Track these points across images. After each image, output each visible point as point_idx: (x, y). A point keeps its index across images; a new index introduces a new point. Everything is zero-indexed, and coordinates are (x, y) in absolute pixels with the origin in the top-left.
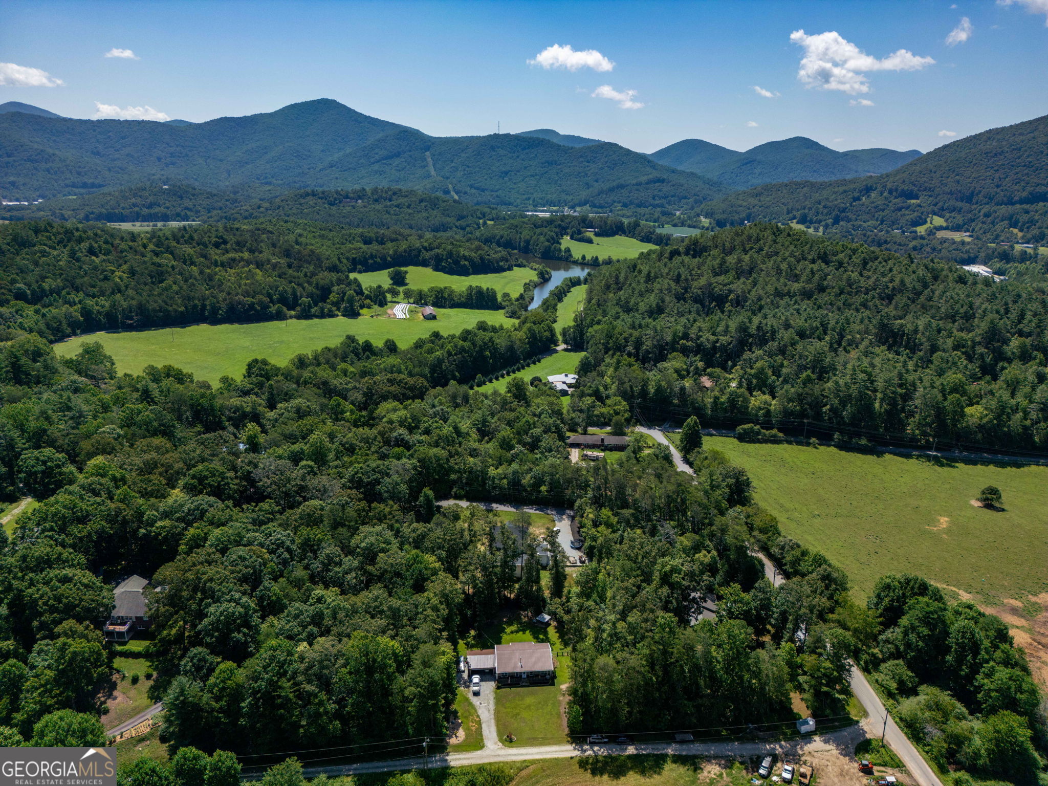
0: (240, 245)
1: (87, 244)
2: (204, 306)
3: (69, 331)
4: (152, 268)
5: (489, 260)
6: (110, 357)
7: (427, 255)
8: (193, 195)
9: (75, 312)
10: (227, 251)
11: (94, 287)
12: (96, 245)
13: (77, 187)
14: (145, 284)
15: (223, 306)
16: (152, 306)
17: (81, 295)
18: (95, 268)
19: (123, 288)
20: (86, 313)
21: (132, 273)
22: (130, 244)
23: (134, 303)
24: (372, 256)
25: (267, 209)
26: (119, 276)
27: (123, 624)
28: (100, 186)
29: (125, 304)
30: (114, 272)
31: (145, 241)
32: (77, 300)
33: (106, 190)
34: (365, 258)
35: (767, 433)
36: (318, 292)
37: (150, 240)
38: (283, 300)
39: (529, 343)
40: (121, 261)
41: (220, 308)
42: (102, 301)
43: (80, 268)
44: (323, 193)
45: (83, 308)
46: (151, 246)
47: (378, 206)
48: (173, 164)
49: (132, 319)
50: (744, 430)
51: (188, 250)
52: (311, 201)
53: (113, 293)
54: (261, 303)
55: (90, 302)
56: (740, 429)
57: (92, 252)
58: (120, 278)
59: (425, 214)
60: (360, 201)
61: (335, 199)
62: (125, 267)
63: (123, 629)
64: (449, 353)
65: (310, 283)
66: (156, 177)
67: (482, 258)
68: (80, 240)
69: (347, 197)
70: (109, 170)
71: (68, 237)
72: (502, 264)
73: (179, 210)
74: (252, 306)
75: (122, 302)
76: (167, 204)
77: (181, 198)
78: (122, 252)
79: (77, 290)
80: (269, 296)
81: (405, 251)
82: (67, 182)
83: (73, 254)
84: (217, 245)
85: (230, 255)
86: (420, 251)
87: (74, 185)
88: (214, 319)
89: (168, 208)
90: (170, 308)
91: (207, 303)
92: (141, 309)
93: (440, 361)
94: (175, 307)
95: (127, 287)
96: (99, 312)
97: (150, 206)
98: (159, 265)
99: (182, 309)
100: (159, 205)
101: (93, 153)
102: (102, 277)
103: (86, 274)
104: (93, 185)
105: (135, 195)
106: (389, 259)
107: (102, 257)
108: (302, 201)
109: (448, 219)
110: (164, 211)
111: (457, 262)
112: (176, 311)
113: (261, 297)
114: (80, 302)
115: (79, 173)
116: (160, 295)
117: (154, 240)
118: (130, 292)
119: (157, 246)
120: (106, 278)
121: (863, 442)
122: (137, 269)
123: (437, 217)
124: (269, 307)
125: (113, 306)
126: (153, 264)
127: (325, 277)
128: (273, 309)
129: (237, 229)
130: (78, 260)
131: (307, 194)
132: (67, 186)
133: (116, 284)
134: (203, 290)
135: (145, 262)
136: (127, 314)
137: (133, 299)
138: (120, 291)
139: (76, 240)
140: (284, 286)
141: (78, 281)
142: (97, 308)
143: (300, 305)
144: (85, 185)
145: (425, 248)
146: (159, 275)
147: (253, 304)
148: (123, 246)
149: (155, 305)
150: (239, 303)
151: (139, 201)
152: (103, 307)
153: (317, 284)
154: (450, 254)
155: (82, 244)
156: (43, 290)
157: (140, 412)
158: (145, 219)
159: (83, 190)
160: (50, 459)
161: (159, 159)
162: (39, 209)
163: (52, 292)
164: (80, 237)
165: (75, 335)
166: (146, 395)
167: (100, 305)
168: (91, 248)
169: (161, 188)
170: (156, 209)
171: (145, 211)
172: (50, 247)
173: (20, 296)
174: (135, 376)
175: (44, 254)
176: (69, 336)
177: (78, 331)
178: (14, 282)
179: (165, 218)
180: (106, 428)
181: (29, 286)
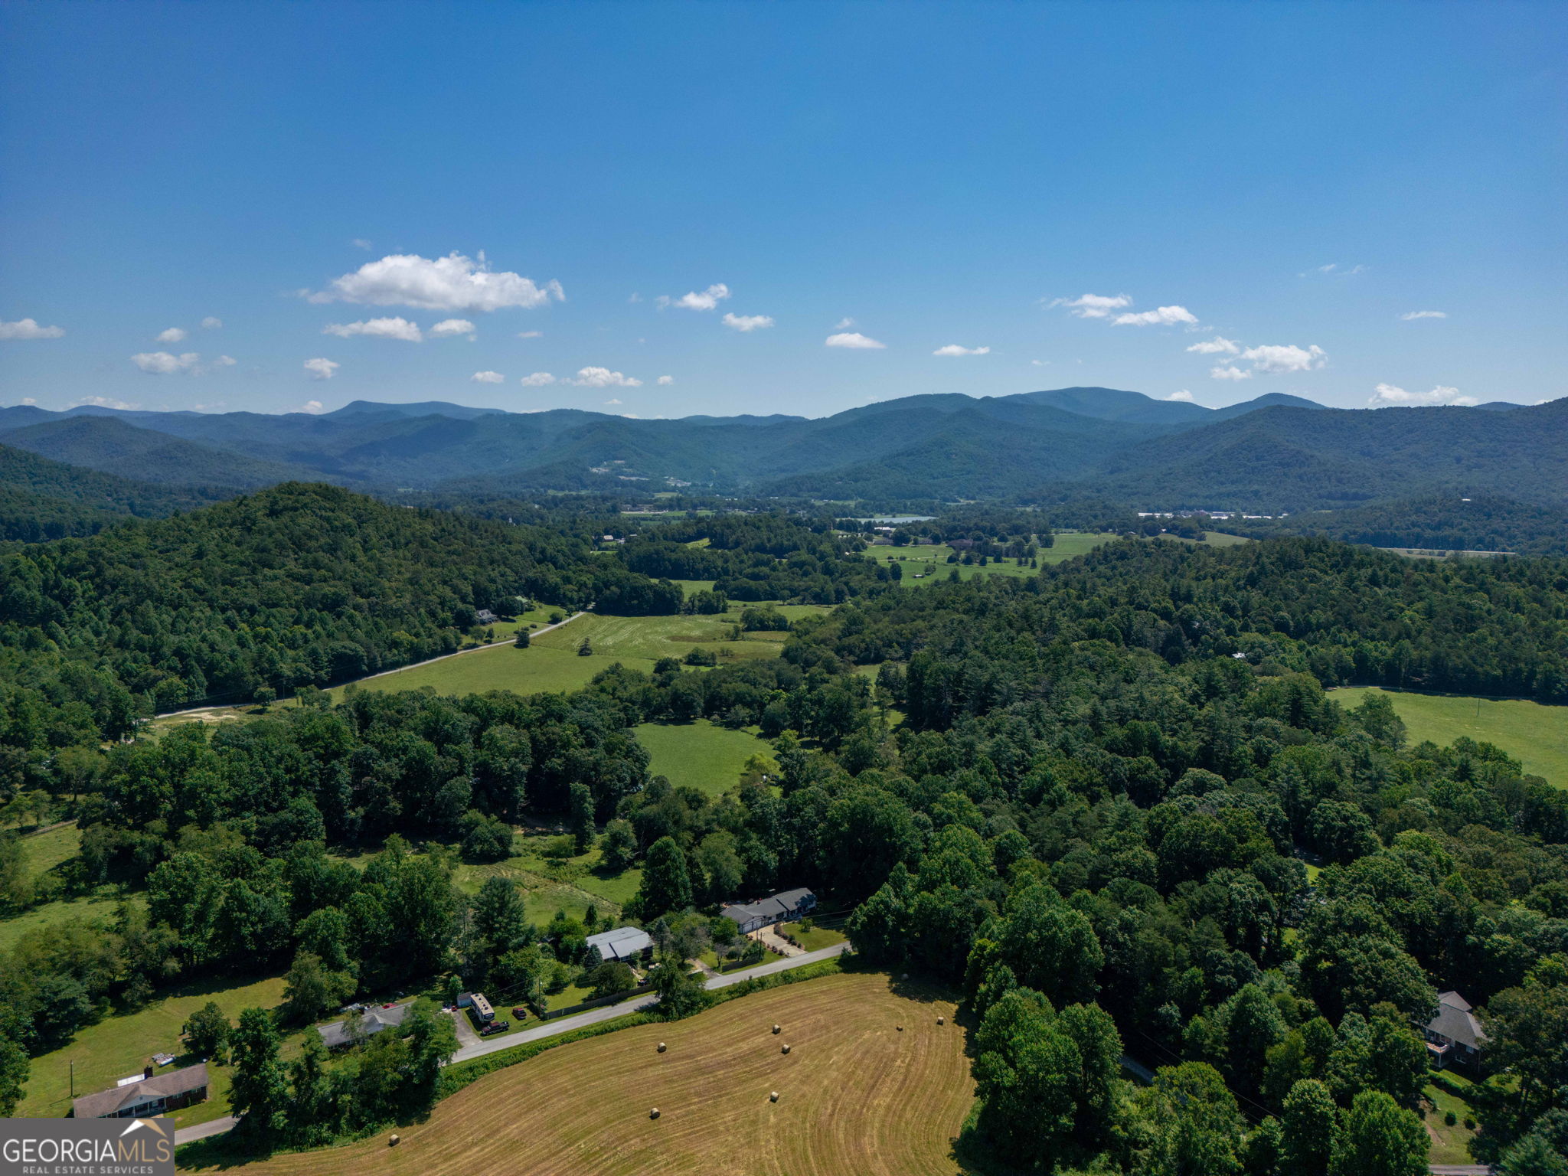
1: (1370, 571)
2: (1532, 673)
3: (1335, 678)
4: (1461, 610)
6: (1399, 718)
8: (1509, 512)
9: (1347, 655)
11: (1374, 626)
12: (1380, 573)
13: (1334, 499)
14: (1447, 631)
16: (1454, 661)
17: (1356, 635)
18: (1378, 602)
19: (1414, 633)
20: (1361, 658)
21: (1430, 613)
22: (1428, 575)
23: (1428, 654)
26: (1410, 616)
27: (1440, 1045)
28: (1365, 497)
29: (1415, 654)
30: (1402, 610)
31: (1448, 573)
32: (1349, 641)
33: (1373, 502)
37: (1456, 571)
40: (1414, 597)
41: (1559, 681)
42: (1383, 646)
43: (1359, 601)
45: (1357, 652)
46: (1457, 580)
48: (1479, 466)
49: (1420, 676)
51: (1513, 589)
53: (1398, 638)
55: (1369, 645)
57: (1374, 581)
58: (1411, 619)
62: (1419, 605)
63: (1439, 1050)
66: (1450, 486)
68: (1360, 565)
70: (1382, 476)
71: (1344, 561)
73: (1482, 534)
75: (1411, 651)
76: (1465, 525)
77: (1489, 516)
78: (1416, 585)
79: (1351, 628)
82: (1321, 492)
83: (1350, 582)
84: (1560, 587)
87: (1330, 496)
88: (1546, 696)
89: (1465, 530)
90: (1479, 669)
91: (1540, 669)
92: (1437, 663)
94: (1487, 668)
95: (1419, 632)
96: (1377, 661)
97: (1438, 527)
98: (1469, 607)
99: (1498, 672)
100: (1452, 526)
101: (1362, 453)
102: (1386, 615)
103: (1365, 609)
104: (1356, 497)
105: (1418, 511)
107: (1387, 589)
110: (1460, 534)
112: (1487, 674)
114: (1354, 644)
115: (1340, 481)
116: (1467, 648)
117: (1463, 572)
118: (1424, 639)
119: (1466, 580)
120: (1391, 618)
122: (1439, 609)
125: (1397, 655)
126: (1460, 604)
130: (1355, 590)
132: (1321, 497)
133: (1406, 626)
134: (1531, 648)
135: (1448, 601)
136: (1415, 669)
137: (1427, 649)
138: (1409, 636)
139: (1355, 565)
141: (1355, 617)
142: (1375, 654)
144: (1344, 496)
146: (1467, 622)
148: (1416, 576)
149: (1458, 661)
151: (1422, 519)
152: (1384, 654)
155: (1363, 571)
156: (1309, 623)
157: (1459, 792)
158: (1428, 544)
159: (1340, 503)
160: (1353, 816)
161: (1458, 460)
162: (1285, 525)
163: (1319, 626)
164: (1362, 560)
165: (1341, 685)
166: (1464, 773)
167: (1380, 651)
168: (1374, 576)
169: (1460, 501)
170: (1447, 532)
171: (1429, 533)
172: (1321, 571)
173: (1281, 626)
174: (1441, 748)
175: (1313, 578)
176: (1334, 685)
177: (1346, 681)
178: (1277, 609)
179: (1459, 545)
180: (1417, 800)
181: (1293, 616)
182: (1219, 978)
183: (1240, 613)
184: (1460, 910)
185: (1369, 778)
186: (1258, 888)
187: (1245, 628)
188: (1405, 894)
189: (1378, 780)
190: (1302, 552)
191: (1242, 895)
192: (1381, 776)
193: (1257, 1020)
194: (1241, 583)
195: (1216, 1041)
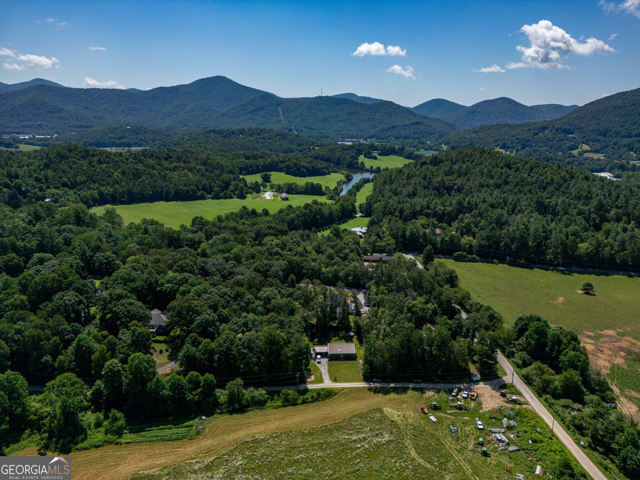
0: (179, 159)
1: (97, 158)
2: (162, 191)
3: (92, 204)
4: (134, 171)
5: (317, 168)
6: (120, 216)
7: (282, 165)
8: (144, 132)
9: (95, 193)
10: (172, 162)
11: (103, 180)
12: (102, 159)
13: (76, 128)
14: (131, 179)
15: (173, 192)
16: (135, 191)
17: (97, 185)
18: (103, 171)
19: (119, 182)
20: (101, 194)
21: (123, 173)
22: (120, 158)
23: (126, 189)
24: (251, 166)
25: (187, 140)
26: (116, 175)
27: (153, 328)
28: (89, 127)
29: (121, 190)
30: (113, 173)
31: (127, 157)
32: (95, 188)
33: (93, 129)
34: (247, 166)
35: (470, 256)
36: (223, 185)
37: (130, 156)
38: (204, 189)
39: (341, 212)
40: (117, 167)
41: (171, 193)
42: (108, 188)
43: (95, 171)
44: (220, 130)
45: (99, 192)
46: (131, 160)
47: (252, 139)
48: (131, 114)
49: (125, 198)
50: (458, 255)
51: (151, 161)
52: (213, 135)
53: (114, 184)
54: (192, 190)
55: (103, 188)
56: (455, 254)
57: (100, 162)
58: (117, 176)
59: (279, 143)
60: (241, 136)
61: (227, 134)
62: (119, 170)
63: (154, 330)
64: (298, 216)
65: (218, 180)
66: (122, 122)
67: (313, 167)
68: (93, 156)
69: (234, 133)
70: (94, 117)
71: (86, 155)
72: (324, 170)
73: (136, 141)
74: (188, 192)
75: (119, 189)
76: (130, 137)
77: (138, 133)
78: (116, 162)
79: (94, 182)
80: (197, 186)
81: (270, 163)
82: (70, 124)
83: (90, 163)
84: (166, 159)
85: (174, 164)
86: (278, 163)
87: (74, 126)
88: (168, 199)
89: (130, 139)
90: (145, 192)
91: (164, 189)
92: (130, 192)
93: (293, 220)
94: (147, 191)
95: (121, 181)
96: (107, 194)
97: (120, 138)
98: (137, 169)
99: (151, 193)
100: (125, 138)
101: (84, 108)
102: (107, 175)
103: (98, 174)
104: (85, 126)
105: (111, 132)
106: (260, 167)
107: (106, 165)
108: (208, 135)
109: (292, 146)
110: (129, 141)
111: (299, 169)
112: (147, 194)
113: (193, 187)
114: (97, 189)
115: (77, 119)
116: (139, 185)
117: (133, 156)
118: (123, 184)
119: (134, 159)
120: (109, 176)
121: (523, 261)
122: (126, 171)
123: (286, 145)
124: (197, 192)
125: (115, 191)
126: (134, 168)
127: (226, 177)
128: (199, 193)
129: (175, 151)
130: (93, 167)
131: (211, 131)
132: (70, 127)
133: (115, 179)
134: (160, 182)
135: (129, 168)
136: (122, 195)
137: (125, 187)
138: (117, 183)
139: (91, 156)
140: (204, 181)
141: (95, 177)
142: (106, 192)
143: (214, 191)
144: (80, 126)
145: (281, 161)
146: (137, 175)
147: (188, 190)
148: (116, 159)
149: (137, 190)
150: (181, 190)
151: (114, 135)
152: (109, 191)
153: (223, 180)
154: (295, 165)
155: (95, 158)
156: (76, 182)
157: (145, 239)
158: (118, 146)
159: (79, 129)
160: (110, 257)
161: (123, 111)
162: (57, 140)
163: (81, 183)
164: (93, 154)
165: (95, 206)
166: (146, 231)
167: (108, 190)
168: (99, 160)
169: (126, 128)
170: (124, 140)
171: (117, 141)
172: (77, 159)
173: (64, 185)
174: (136, 224)
175: (74, 163)
176: (92, 206)
177: (96, 204)
178: (61, 177)
179: (129, 145)
180: (131, 245)
181: (69, 180)
182: (66, 337)
183: (44, 181)
184: (152, 280)
185: (113, 241)
186: (76, 296)
187: (48, 187)
188: (133, 280)
189: (116, 241)
190: (67, 151)
191: (70, 301)
192: (117, 239)
193: (86, 347)
194: (42, 167)
195: (70, 362)
